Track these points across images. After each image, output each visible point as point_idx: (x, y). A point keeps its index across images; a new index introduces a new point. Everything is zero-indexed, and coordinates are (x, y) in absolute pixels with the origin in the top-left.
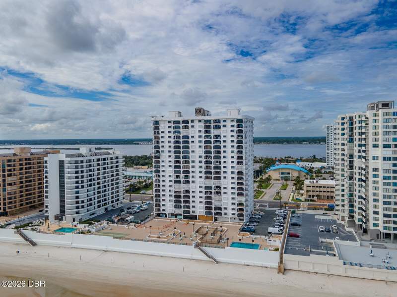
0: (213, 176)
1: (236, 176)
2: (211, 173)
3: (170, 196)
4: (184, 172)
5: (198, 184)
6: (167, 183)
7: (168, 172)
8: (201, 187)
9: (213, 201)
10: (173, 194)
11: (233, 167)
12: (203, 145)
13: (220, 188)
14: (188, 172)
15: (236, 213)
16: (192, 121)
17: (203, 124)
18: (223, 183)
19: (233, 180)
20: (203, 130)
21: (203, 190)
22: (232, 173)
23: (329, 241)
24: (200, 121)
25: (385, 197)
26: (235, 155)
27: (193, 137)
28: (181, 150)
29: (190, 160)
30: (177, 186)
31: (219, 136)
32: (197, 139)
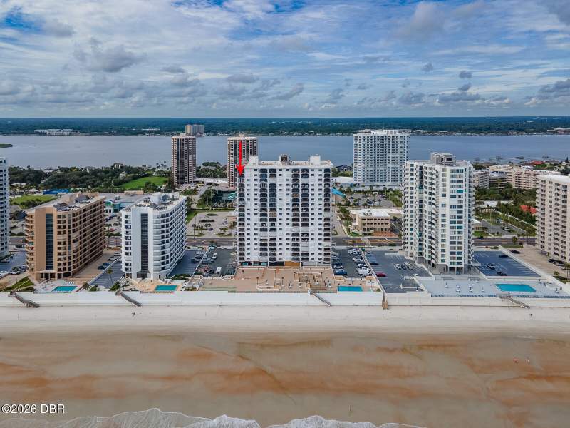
0: (300, 223)
1: (323, 222)
2: (298, 220)
3: (256, 244)
4: (271, 220)
5: (285, 230)
6: (252, 232)
7: (253, 220)
8: (288, 234)
9: (300, 247)
10: (259, 242)
11: (320, 214)
12: (291, 193)
13: (307, 234)
14: (275, 220)
15: (323, 257)
16: (280, 170)
17: (290, 173)
18: (310, 229)
19: (320, 227)
20: (291, 179)
21: (291, 237)
22: (320, 219)
23: (411, 278)
24: (288, 170)
25: (451, 238)
26: (323, 203)
27: (280, 185)
28: (268, 198)
29: (278, 208)
30: (263, 234)
31: (307, 184)
32: (284, 188)
